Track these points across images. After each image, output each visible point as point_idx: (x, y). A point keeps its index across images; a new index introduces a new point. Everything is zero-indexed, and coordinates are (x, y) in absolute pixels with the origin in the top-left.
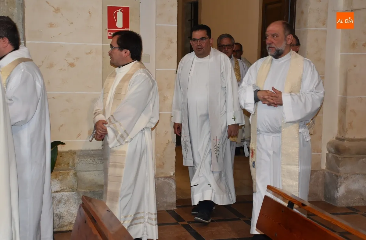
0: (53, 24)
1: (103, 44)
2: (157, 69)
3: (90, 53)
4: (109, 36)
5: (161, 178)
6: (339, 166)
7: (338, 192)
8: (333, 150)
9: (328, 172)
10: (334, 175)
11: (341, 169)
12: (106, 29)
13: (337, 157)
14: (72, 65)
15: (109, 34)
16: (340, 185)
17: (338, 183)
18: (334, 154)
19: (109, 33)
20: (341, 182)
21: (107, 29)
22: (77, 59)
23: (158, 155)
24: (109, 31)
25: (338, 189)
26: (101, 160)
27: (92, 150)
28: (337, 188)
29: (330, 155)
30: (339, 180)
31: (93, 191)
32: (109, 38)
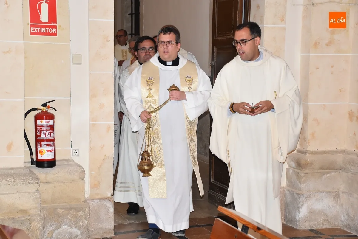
1: (24, 42)
2: (91, 71)
3: (8, 52)
4: (32, 31)
5: (96, 200)
6: (300, 183)
7: (299, 213)
8: (294, 165)
9: (289, 190)
10: (295, 193)
11: (302, 186)
12: (28, 24)
13: (298, 173)
15: (32, 30)
16: (302, 205)
17: (299, 203)
18: (296, 169)
19: (32, 28)
20: (303, 202)
21: (30, 24)
23: (92, 173)
24: (31, 26)
25: (300, 209)
26: (22, 180)
27: (12, 169)
28: (298, 208)
29: (291, 171)
30: (301, 199)
31: (13, 218)
32: (32, 34)
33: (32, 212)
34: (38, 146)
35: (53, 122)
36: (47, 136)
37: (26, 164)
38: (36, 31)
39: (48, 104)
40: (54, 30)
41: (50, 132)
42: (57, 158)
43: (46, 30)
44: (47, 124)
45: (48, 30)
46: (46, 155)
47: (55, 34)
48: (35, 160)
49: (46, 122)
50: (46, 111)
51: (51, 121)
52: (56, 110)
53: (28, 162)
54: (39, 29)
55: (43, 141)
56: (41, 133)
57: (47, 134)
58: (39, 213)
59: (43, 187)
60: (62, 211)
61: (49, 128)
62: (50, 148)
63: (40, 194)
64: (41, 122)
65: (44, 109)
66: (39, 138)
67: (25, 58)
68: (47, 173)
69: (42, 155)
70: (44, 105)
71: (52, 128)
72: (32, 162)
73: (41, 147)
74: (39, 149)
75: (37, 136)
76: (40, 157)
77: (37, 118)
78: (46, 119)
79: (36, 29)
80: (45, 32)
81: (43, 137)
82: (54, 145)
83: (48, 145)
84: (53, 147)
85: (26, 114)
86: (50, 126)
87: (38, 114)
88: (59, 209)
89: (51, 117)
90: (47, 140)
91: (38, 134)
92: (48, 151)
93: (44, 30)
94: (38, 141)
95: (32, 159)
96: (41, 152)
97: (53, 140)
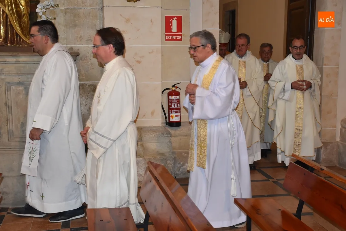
0: (125, 31)
1: (162, 46)
3: (152, 52)
4: (166, 39)
9: (342, 144)
12: (164, 34)
14: (139, 62)
15: (166, 37)
19: (166, 36)
21: (165, 34)
22: (142, 57)
24: (166, 35)
26: (161, 135)
27: (155, 127)
29: (343, 130)
31: (156, 158)
32: (166, 40)
33: (167, 155)
34: (170, 113)
35: (180, 97)
36: (175, 106)
37: (163, 124)
38: (169, 38)
39: (176, 86)
40: (180, 37)
41: (178, 104)
42: (182, 121)
43: (175, 37)
44: (175, 98)
45: (177, 37)
46: (175, 118)
47: (180, 40)
48: (168, 121)
49: (175, 97)
50: (175, 90)
51: (178, 96)
52: (181, 90)
53: (164, 123)
54: (171, 36)
55: (173, 109)
56: (171, 104)
57: (175, 105)
58: (171, 155)
59: (173, 139)
60: (186, 154)
61: (176, 101)
62: (178, 114)
63: (172, 143)
64: (172, 97)
65: (174, 88)
66: (170, 108)
67: (162, 56)
68: (176, 130)
69: (172, 118)
70: (174, 86)
71: (178, 101)
72: (166, 123)
73: (172, 113)
74: (171, 114)
75: (169, 106)
76: (171, 120)
77: (169, 94)
78: (175, 95)
79: (169, 37)
80: (174, 38)
81: (173, 106)
82: (180, 112)
83: (176, 112)
84: (179, 114)
85: (163, 92)
86: (177, 100)
87: (170, 92)
88: (184, 154)
89: (178, 94)
90: (176, 109)
91: (170, 105)
92: (176, 116)
93: (174, 37)
94: (170, 110)
95: (166, 121)
96: (172, 116)
97: (179, 109)
